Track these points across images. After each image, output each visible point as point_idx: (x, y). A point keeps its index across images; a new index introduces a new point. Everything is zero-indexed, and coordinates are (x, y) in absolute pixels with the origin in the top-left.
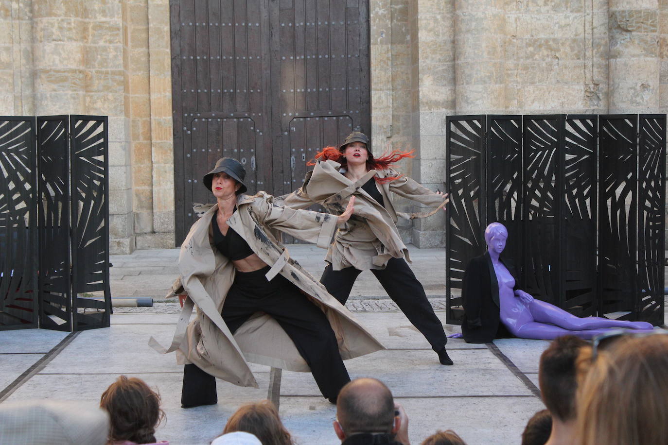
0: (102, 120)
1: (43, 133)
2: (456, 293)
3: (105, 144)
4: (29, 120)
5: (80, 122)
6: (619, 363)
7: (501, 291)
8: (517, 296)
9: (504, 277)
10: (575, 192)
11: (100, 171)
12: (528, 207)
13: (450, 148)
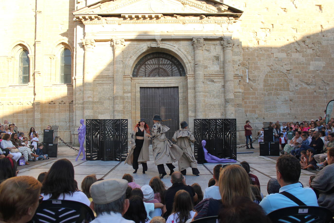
0: (127, 120)
1: (115, 123)
2: (196, 154)
3: (127, 125)
4: (113, 120)
5: (122, 120)
6: (226, 171)
7: (205, 154)
8: (208, 154)
9: (205, 151)
10: (219, 134)
11: (126, 130)
12: (210, 137)
13: (195, 125)
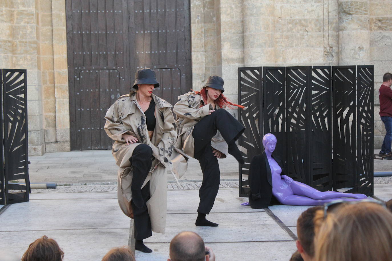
0: (23, 72)
2: (245, 178)
3: (25, 87)
5: (9, 73)
7: (273, 176)
8: (283, 179)
9: (275, 167)
10: (318, 114)
11: (22, 104)
12: (289, 124)
13: (241, 88)
